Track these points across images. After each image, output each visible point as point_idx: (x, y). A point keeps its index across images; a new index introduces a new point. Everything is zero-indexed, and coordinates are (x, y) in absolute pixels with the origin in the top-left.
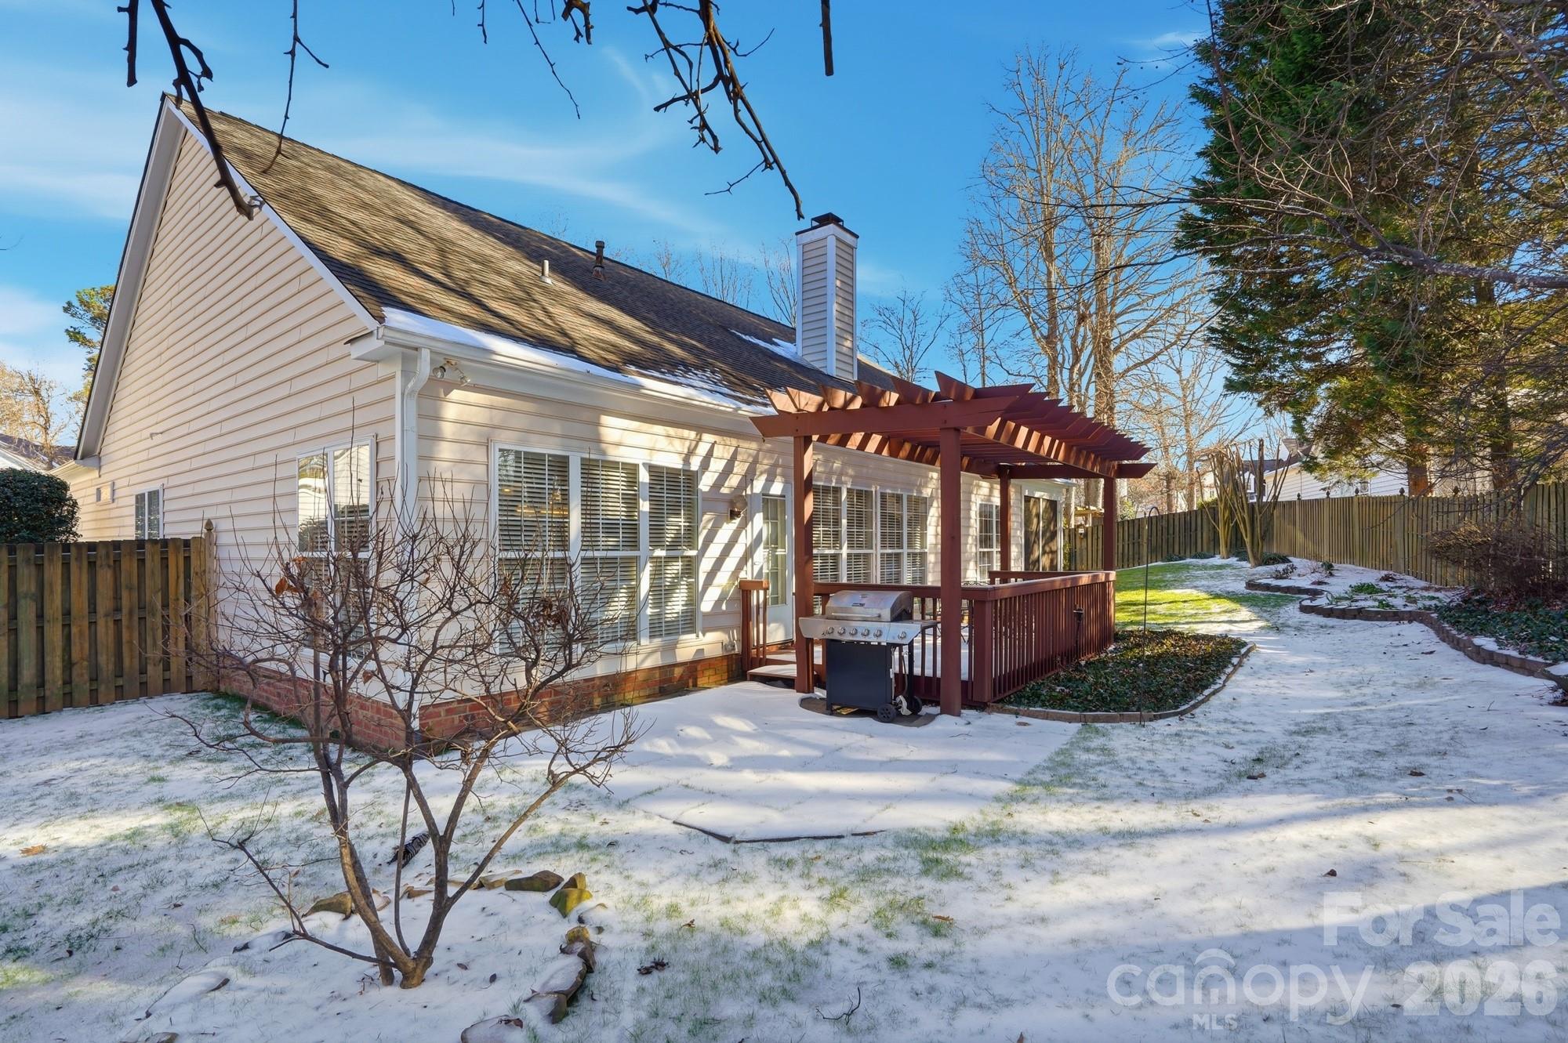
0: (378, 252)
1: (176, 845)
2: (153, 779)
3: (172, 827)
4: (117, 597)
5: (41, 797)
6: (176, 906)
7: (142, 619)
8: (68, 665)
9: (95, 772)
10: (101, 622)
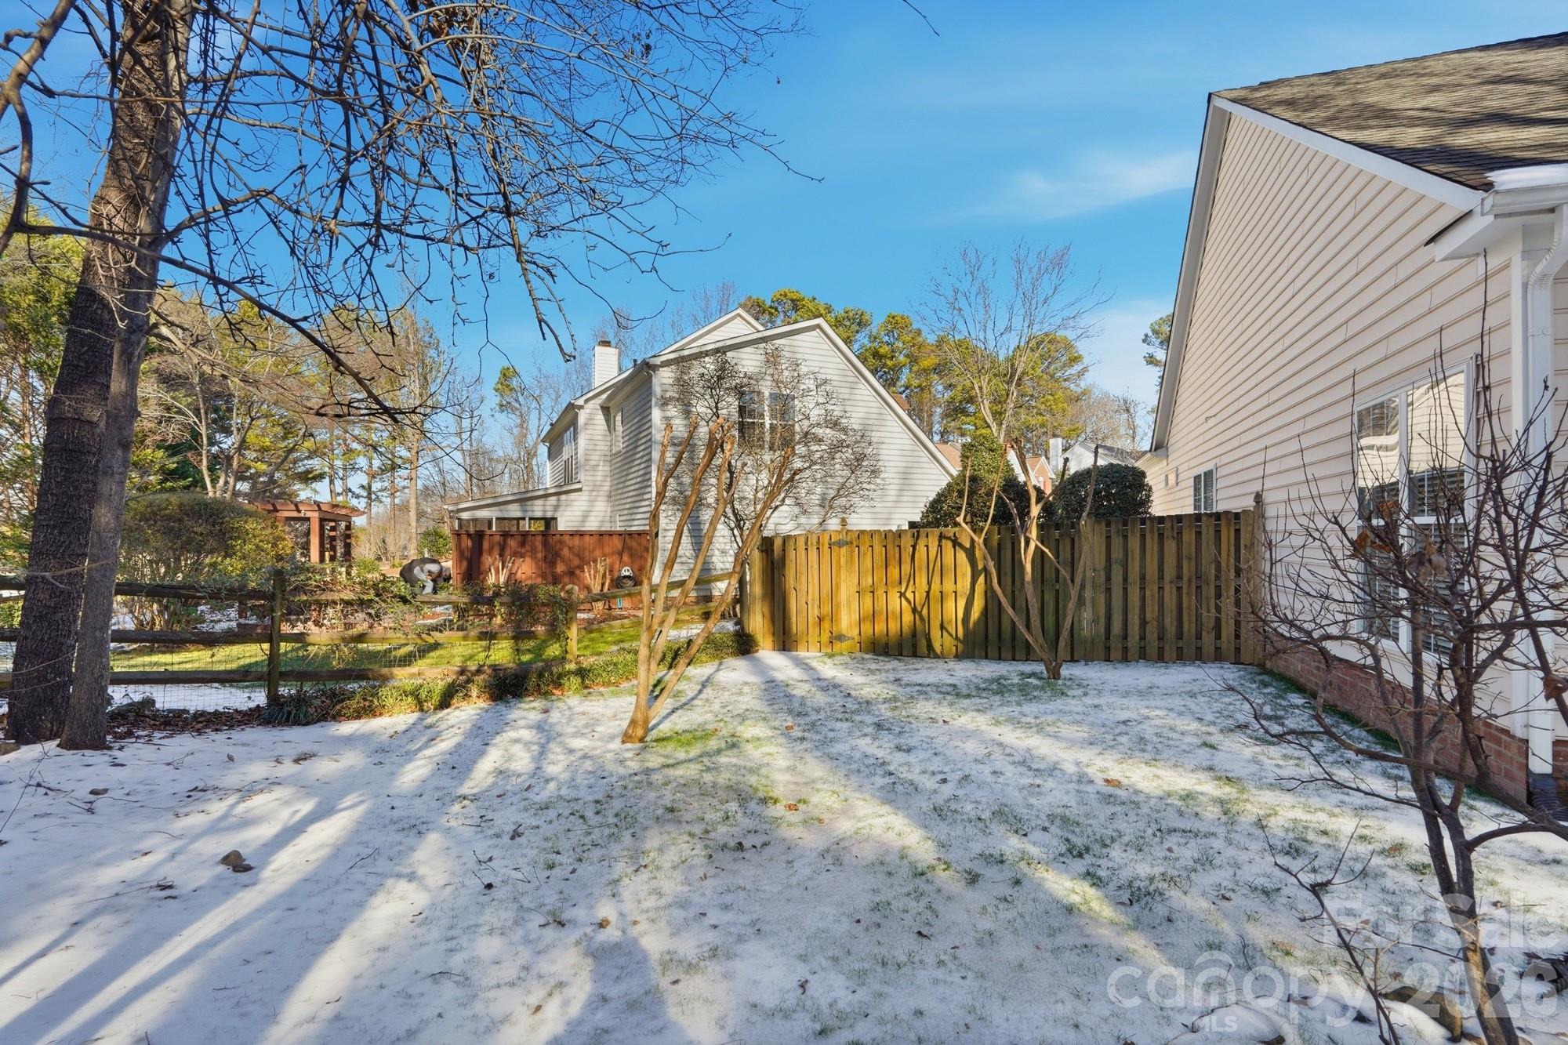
0: (1468, 122)
1: (1226, 824)
2: (1205, 744)
3: (1222, 802)
4: (1179, 567)
5: (1120, 734)
6: (1224, 898)
7: (1198, 588)
8: (1144, 623)
9: (1157, 722)
10: (1167, 588)
